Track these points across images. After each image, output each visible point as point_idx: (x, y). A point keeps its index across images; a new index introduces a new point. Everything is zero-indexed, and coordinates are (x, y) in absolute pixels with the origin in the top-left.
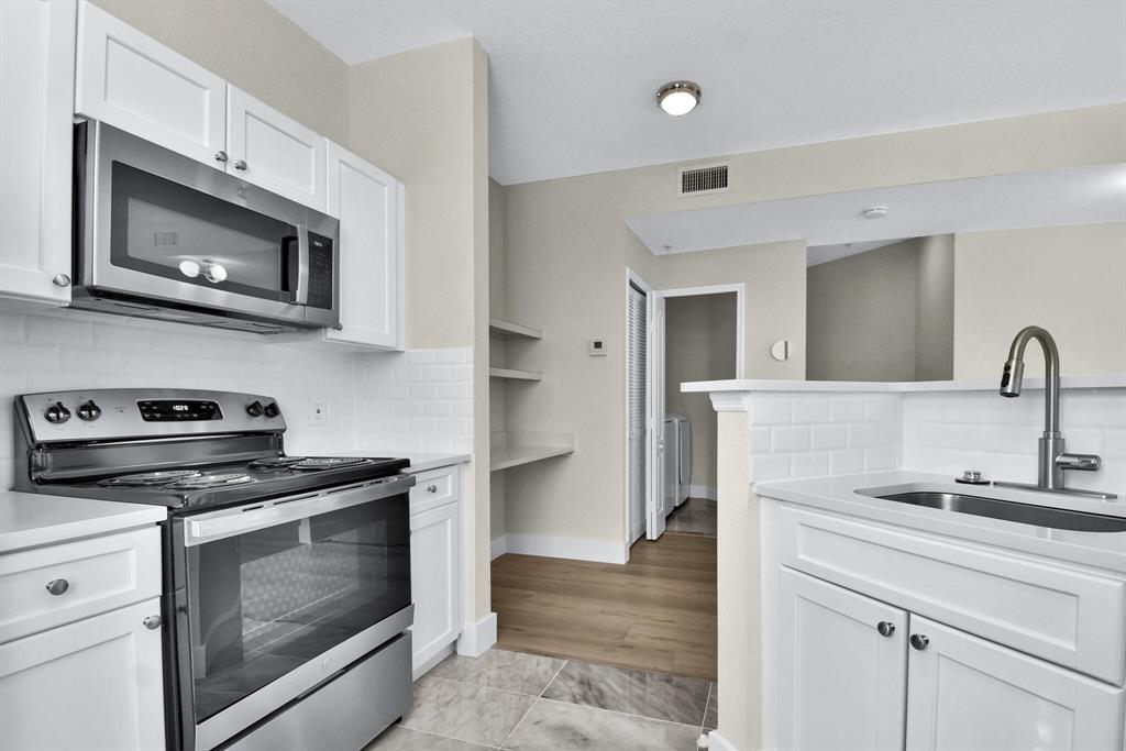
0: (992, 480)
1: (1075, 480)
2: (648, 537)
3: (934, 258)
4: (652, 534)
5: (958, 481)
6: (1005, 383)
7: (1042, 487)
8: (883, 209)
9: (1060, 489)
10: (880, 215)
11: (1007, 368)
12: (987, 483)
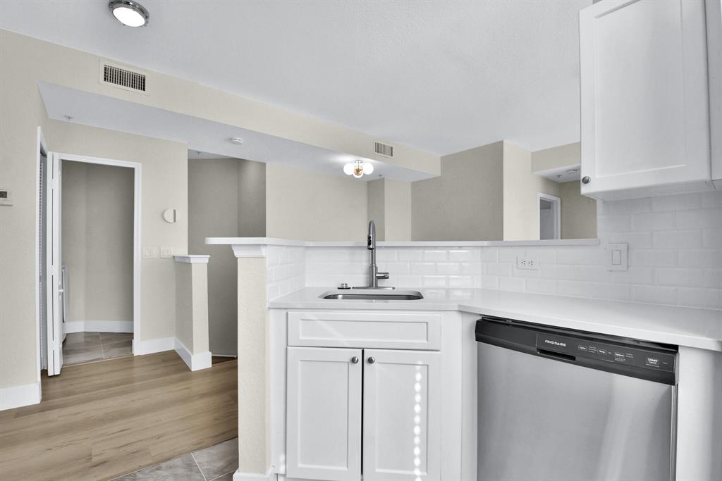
0: (351, 287)
1: (381, 283)
2: (50, 373)
3: (251, 174)
4: (54, 369)
5: (339, 288)
6: (369, 244)
7: (370, 286)
8: (239, 139)
9: (377, 287)
10: (239, 143)
11: (369, 238)
12: (349, 288)
